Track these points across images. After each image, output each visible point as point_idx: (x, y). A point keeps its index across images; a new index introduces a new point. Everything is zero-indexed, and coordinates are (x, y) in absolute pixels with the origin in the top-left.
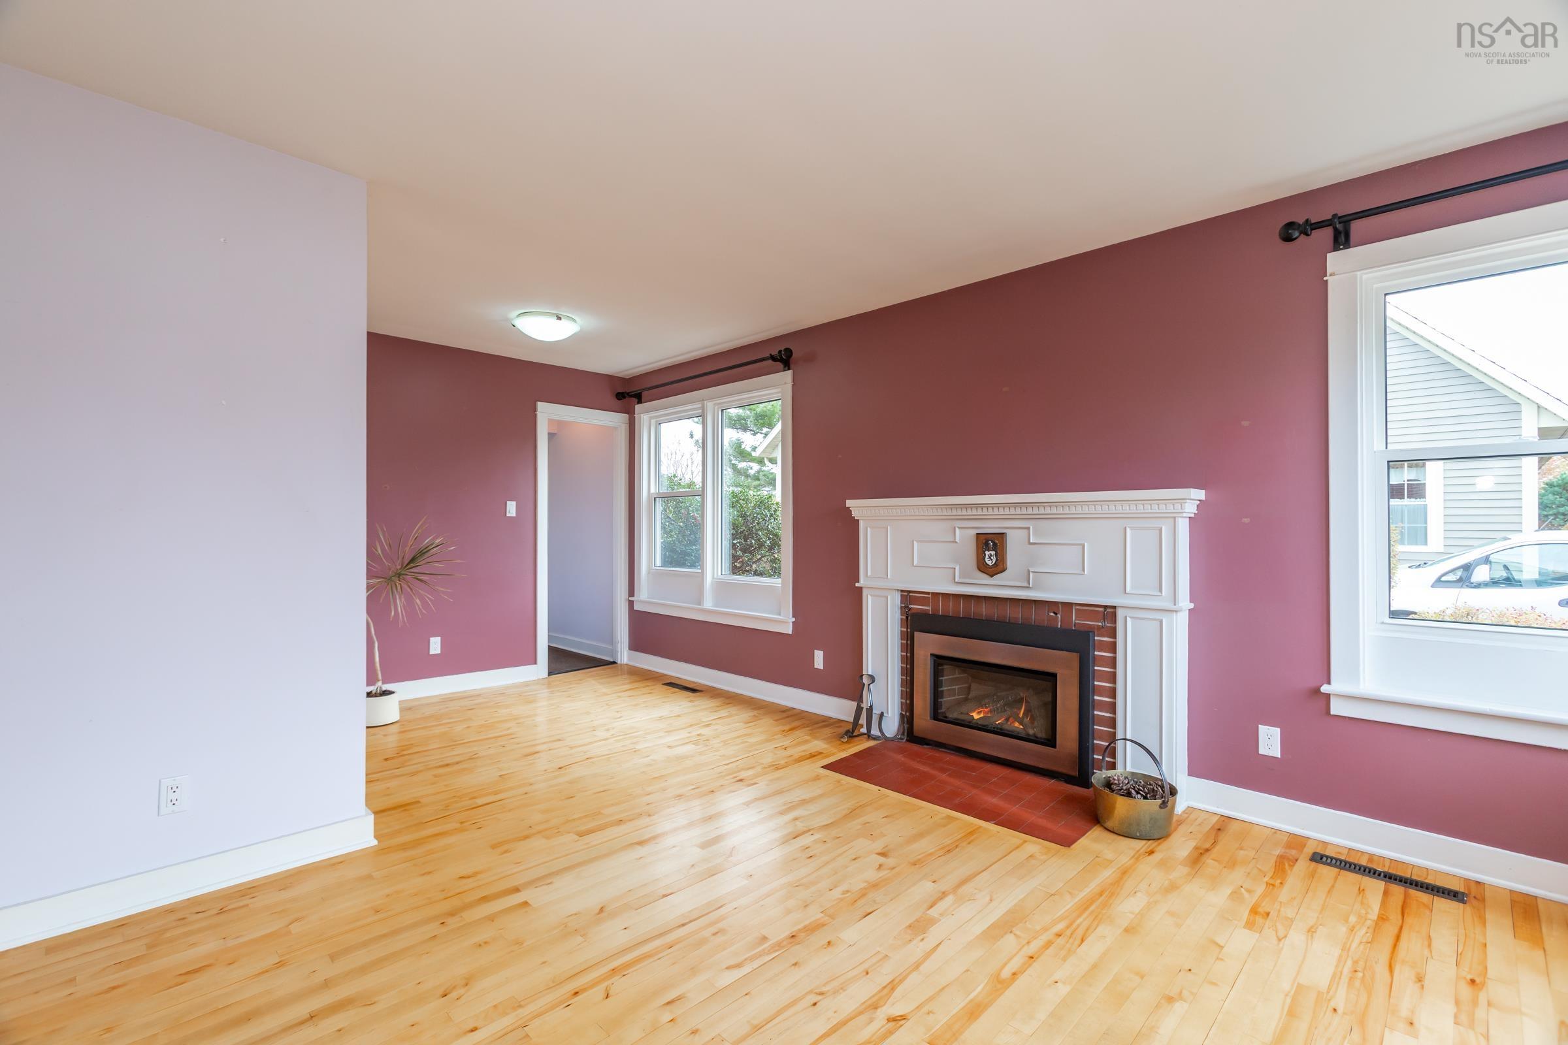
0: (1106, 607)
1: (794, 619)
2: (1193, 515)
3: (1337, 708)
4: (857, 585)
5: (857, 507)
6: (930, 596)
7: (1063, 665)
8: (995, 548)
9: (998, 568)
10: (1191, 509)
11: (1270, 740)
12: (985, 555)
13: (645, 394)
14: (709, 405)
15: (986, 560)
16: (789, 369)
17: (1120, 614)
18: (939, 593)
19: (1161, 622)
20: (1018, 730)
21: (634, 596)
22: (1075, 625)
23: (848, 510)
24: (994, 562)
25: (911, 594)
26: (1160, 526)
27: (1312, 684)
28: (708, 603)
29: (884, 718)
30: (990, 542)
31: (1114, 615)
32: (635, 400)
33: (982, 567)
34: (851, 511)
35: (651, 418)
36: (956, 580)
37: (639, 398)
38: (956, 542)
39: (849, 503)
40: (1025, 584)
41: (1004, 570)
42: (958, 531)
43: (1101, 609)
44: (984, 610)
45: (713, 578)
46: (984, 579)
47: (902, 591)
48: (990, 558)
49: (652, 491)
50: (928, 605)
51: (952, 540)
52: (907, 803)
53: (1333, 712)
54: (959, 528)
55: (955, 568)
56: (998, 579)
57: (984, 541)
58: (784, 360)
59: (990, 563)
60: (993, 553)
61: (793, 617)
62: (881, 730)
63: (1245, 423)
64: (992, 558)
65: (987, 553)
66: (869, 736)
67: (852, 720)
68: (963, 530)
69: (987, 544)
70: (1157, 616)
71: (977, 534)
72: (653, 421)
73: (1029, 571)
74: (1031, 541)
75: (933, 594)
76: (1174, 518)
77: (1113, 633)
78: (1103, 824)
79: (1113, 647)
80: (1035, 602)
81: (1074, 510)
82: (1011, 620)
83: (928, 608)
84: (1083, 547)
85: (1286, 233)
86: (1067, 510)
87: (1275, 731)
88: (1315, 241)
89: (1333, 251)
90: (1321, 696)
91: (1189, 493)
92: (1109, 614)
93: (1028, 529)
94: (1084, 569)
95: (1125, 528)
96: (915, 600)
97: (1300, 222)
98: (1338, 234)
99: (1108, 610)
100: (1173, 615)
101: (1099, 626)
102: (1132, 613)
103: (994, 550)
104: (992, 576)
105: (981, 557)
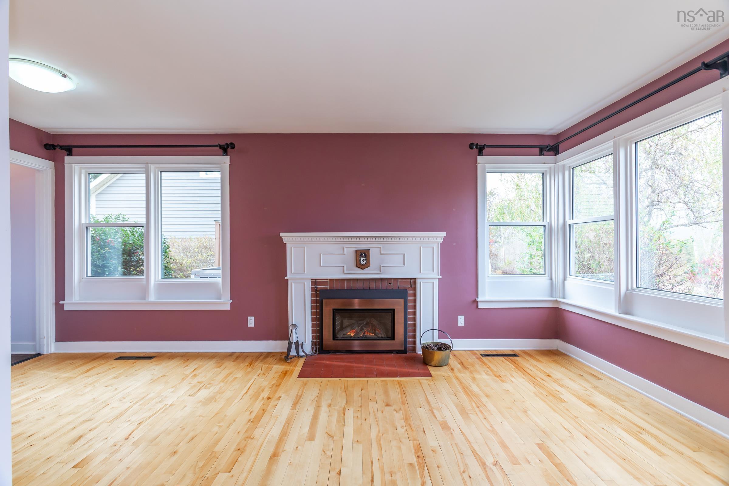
0: (411, 279)
1: (231, 301)
2: (441, 242)
3: (480, 306)
4: (286, 278)
5: (285, 236)
6: (328, 281)
7: (397, 304)
9: (367, 265)
10: (441, 240)
11: (461, 321)
12: (361, 260)
13: (74, 150)
14: (152, 167)
15: (361, 262)
16: (227, 155)
17: (418, 282)
18: (334, 279)
19: (433, 283)
20: (372, 336)
21: (64, 300)
22: (399, 288)
23: (281, 238)
24: (365, 263)
25: (317, 281)
26: (433, 246)
27: (473, 299)
28: (152, 298)
29: (304, 345)
30: (363, 254)
31: (415, 283)
32: (65, 152)
33: (359, 265)
34: (282, 238)
35: (81, 168)
36: (345, 272)
37: (69, 151)
38: (344, 254)
39: (282, 234)
40: (379, 272)
41: (369, 266)
42: (345, 249)
43: (409, 280)
44: (357, 285)
45: (155, 281)
46: (359, 271)
47: (312, 279)
48: (363, 261)
49: (83, 221)
50: (328, 285)
51: (342, 253)
52: (359, 381)
53: (479, 307)
54: (346, 247)
55: (344, 267)
56: (366, 270)
57: (360, 253)
58: (225, 149)
59: (363, 263)
60: (364, 259)
61: (231, 299)
62: (303, 351)
63: (454, 210)
64: (364, 261)
66: (298, 356)
67: (286, 350)
68: (348, 248)
69: (361, 255)
70: (432, 280)
71: (356, 250)
72: (83, 171)
73: (381, 266)
74: (382, 253)
75: (330, 279)
76: (438, 243)
77: (415, 289)
78: (430, 365)
79: (415, 295)
80: (381, 279)
81: (401, 240)
82: (371, 288)
83: (327, 287)
84: (404, 255)
85: (471, 146)
86: (398, 240)
87: (463, 317)
88: (476, 151)
89: (479, 155)
90: (476, 302)
91: (444, 234)
92: (413, 282)
93: (380, 248)
94: (404, 264)
95: (421, 247)
96: (320, 283)
97: (475, 143)
98: (481, 150)
99: (412, 280)
100: (438, 280)
101: (409, 286)
102: (422, 281)
103: (365, 257)
104: (363, 269)
105: (358, 261)
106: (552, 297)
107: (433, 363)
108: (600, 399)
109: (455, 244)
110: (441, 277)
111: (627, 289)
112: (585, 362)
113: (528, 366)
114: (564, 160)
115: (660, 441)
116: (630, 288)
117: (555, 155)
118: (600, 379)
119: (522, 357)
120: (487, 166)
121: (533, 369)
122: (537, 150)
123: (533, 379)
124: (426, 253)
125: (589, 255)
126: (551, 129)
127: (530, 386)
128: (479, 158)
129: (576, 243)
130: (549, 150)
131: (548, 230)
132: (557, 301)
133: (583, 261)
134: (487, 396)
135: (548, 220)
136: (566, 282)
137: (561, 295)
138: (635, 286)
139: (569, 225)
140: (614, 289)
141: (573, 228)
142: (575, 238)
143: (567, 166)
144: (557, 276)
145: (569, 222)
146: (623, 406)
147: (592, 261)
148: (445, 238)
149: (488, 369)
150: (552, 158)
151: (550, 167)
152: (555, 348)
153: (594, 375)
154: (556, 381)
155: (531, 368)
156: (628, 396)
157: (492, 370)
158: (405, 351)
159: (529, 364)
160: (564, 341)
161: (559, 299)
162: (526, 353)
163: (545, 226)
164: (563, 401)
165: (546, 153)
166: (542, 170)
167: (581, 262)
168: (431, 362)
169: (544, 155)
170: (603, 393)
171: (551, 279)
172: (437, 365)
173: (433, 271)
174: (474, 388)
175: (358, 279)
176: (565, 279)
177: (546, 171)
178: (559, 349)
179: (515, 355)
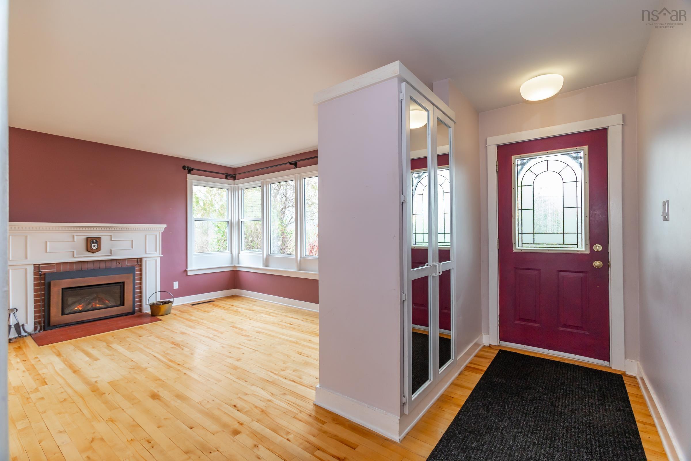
0: (138, 258)
2: (162, 231)
3: (189, 274)
6: (55, 265)
7: (126, 278)
8: (97, 242)
9: (98, 249)
10: (163, 230)
11: (176, 285)
12: (91, 245)
15: (92, 247)
17: (144, 260)
18: (61, 263)
19: (156, 260)
20: (101, 306)
22: (127, 266)
24: (96, 248)
25: (41, 265)
26: (156, 234)
27: (184, 269)
29: (25, 326)
30: (94, 240)
31: (141, 261)
33: (89, 249)
36: (75, 256)
38: (74, 241)
40: (110, 254)
41: (100, 250)
42: (75, 237)
43: (136, 259)
44: (86, 266)
46: (90, 254)
47: (34, 265)
50: (54, 269)
51: (72, 240)
54: (76, 235)
55: (74, 252)
56: (96, 254)
57: (91, 240)
59: (94, 248)
60: (96, 244)
62: (25, 331)
63: (171, 209)
64: (95, 246)
65: (93, 245)
66: (20, 337)
68: (78, 237)
70: (155, 259)
71: (87, 238)
73: (111, 250)
74: (112, 239)
75: (57, 264)
76: (160, 232)
77: (141, 266)
78: (157, 315)
79: (141, 270)
80: (111, 260)
81: (130, 230)
82: (101, 268)
83: (54, 270)
84: (132, 241)
85: (184, 167)
86: (128, 230)
87: (177, 283)
88: (186, 171)
89: (188, 174)
90: (186, 271)
91: (165, 226)
92: (139, 261)
93: (111, 236)
94: (132, 247)
95: (146, 235)
96: (45, 268)
97: (187, 166)
98: (190, 171)
99: (138, 260)
100: (159, 258)
101: (136, 264)
102: (147, 259)
103: (96, 243)
104: (94, 253)
105: (89, 246)
106: (232, 264)
107: (160, 314)
108: (255, 308)
109: (171, 233)
110: (162, 256)
111: (267, 255)
112: (248, 297)
113: (221, 304)
114: (239, 184)
115: (276, 314)
116: (268, 254)
117: (234, 180)
118: (256, 302)
119: (216, 301)
120: (193, 181)
121: (224, 305)
122: (224, 176)
123: (225, 308)
124: (150, 239)
125: (251, 239)
126: (232, 166)
127: (224, 311)
128: (188, 175)
129: (245, 231)
130: (231, 177)
131: (230, 224)
132: (235, 266)
133: (248, 243)
134: (202, 319)
135: (230, 219)
136: (240, 254)
137: (237, 263)
138: (270, 253)
139: (241, 222)
140: (261, 255)
141: (243, 223)
142: (244, 230)
143: (240, 188)
144: (235, 251)
145: (241, 220)
146: (264, 308)
147: (253, 243)
148: (165, 228)
149: (198, 310)
150: (231, 182)
151: (231, 187)
152: (234, 294)
153: (253, 301)
154: (236, 306)
155: (222, 304)
156: (267, 304)
157: (200, 310)
158: (133, 313)
159: (222, 303)
160: (239, 289)
161: (236, 265)
162: (218, 299)
163: (228, 222)
164: (240, 312)
165: (229, 178)
166: (227, 188)
167: (247, 243)
168: (158, 313)
169: (228, 179)
170: (257, 306)
171: (232, 253)
172: (163, 315)
173: (156, 251)
174: (193, 318)
175: (87, 262)
176: (239, 253)
177: (229, 188)
178: (236, 294)
179: (212, 301)
